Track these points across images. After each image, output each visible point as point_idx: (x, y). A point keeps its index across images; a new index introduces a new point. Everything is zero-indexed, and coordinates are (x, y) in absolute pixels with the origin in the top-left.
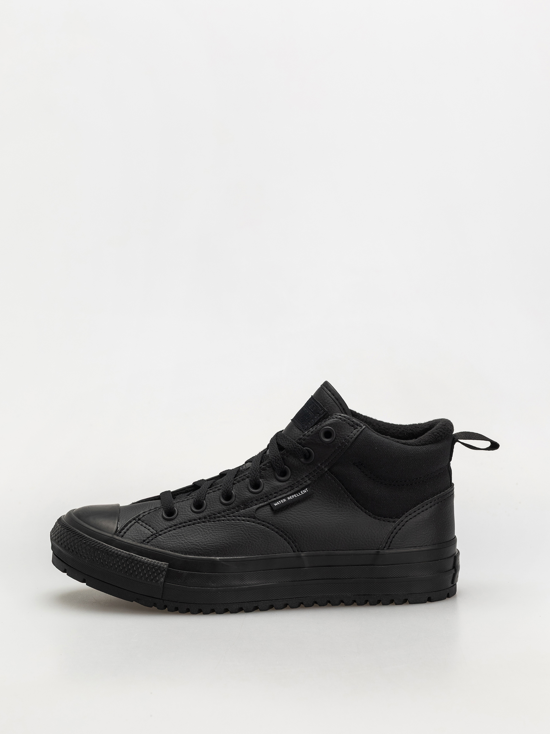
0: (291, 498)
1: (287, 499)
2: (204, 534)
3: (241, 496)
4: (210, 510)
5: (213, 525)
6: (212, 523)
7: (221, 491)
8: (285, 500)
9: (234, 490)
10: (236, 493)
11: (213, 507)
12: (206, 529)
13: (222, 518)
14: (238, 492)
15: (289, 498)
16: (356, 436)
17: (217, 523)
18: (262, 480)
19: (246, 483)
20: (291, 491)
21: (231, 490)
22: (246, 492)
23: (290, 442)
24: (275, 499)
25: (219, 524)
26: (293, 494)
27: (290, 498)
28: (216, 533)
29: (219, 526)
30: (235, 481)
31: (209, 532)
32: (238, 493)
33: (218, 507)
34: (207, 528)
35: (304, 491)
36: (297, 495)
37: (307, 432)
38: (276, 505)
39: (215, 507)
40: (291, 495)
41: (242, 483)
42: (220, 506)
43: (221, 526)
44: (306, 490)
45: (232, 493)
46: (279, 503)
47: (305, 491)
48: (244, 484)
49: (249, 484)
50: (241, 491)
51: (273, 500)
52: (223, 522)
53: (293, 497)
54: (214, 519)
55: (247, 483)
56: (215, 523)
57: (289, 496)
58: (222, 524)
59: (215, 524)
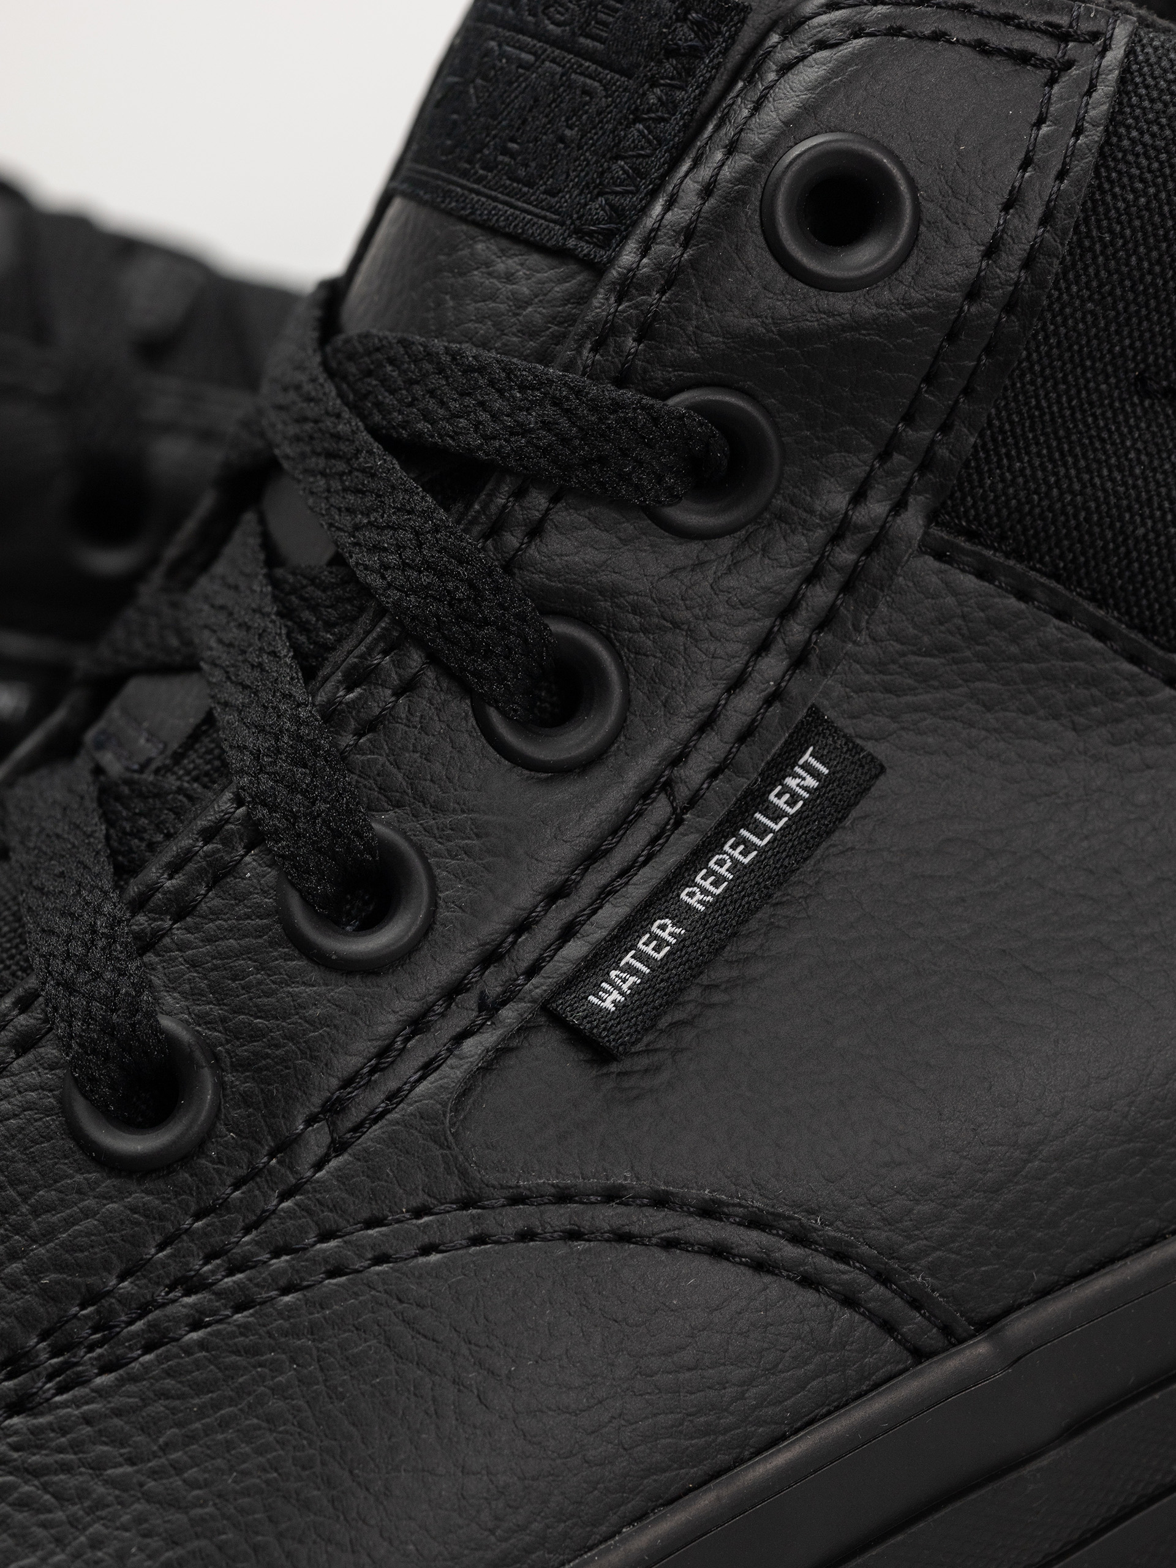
0: (706, 885)
1: (682, 914)
2: (73, 1522)
3: (256, 1035)
4: (35, 1271)
5: (116, 1401)
6: (102, 1393)
7: (49, 1051)
8: (667, 930)
9: (169, 1000)
10: (202, 1019)
11: (49, 1233)
12: (66, 1468)
13: (170, 1309)
14: (217, 1011)
15: (693, 898)
16: (1093, 136)
17: (146, 1368)
18: (388, 824)
19: (257, 898)
20: (679, 822)
21: (150, 1015)
22: (291, 980)
23: (522, 388)
24: (575, 949)
25: (168, 1373)
26: (710, 846)
27: (704, 891)
28: (178, 1468)
29: (182, 1397)
30: (141, 918)
31: (111, 1482)
32: (223, 1020)
33: (87, 1214)
34: (76, 1446)
35: (791, 782)
36: (744, 841)
37: (645, 252)
38: (609, 1000)
39: (69, 1222)
40: (698, 858)
41: (216, 914)
42: (111, 1199)
43: (199, 1388)
44: (807, 767)
45: (171, 1041)
46: (631, 970)
47: (801, 782)
48: (241, 910)
49: (295, 903)
50: (247, 988)
51: (566, 968)
52: (202, 1345)
53: (723, 871)
54: (100, 1344)
55: (264, 893)
56: (133, 1379)
57: (682, 875)
58: (198, 1366)
59: (131, 1388)
